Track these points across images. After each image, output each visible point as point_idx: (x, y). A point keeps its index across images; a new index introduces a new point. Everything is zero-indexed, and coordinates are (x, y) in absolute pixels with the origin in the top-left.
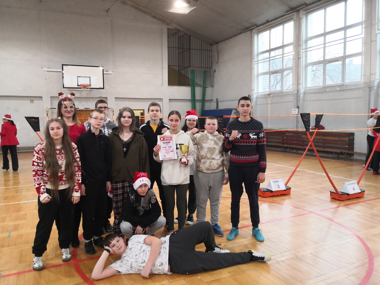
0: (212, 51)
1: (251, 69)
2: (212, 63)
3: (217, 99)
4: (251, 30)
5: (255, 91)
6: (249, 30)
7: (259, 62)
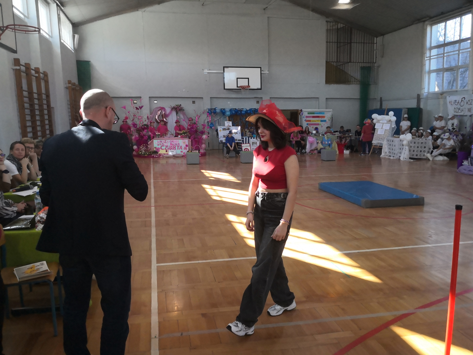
0: (376, 43)
1: (422, 65)
2: (376, 57)
3: (381, 98)
4: (424, 21)
5: (426, 90)
6: (422, 22)
7: (432, 58)
